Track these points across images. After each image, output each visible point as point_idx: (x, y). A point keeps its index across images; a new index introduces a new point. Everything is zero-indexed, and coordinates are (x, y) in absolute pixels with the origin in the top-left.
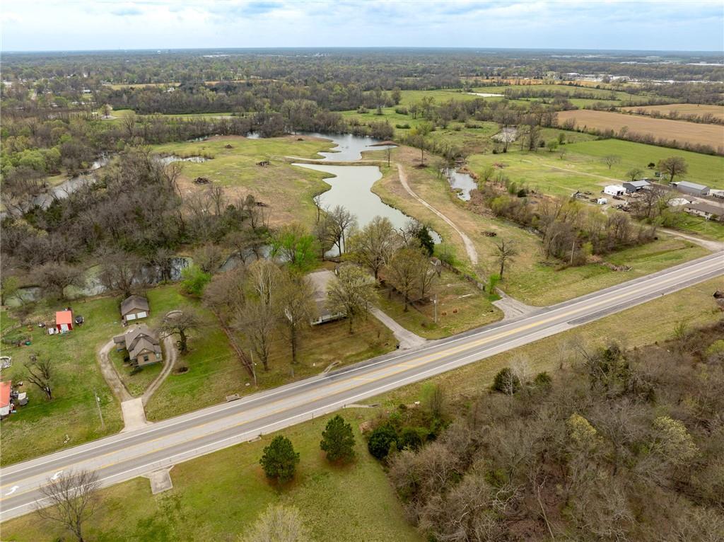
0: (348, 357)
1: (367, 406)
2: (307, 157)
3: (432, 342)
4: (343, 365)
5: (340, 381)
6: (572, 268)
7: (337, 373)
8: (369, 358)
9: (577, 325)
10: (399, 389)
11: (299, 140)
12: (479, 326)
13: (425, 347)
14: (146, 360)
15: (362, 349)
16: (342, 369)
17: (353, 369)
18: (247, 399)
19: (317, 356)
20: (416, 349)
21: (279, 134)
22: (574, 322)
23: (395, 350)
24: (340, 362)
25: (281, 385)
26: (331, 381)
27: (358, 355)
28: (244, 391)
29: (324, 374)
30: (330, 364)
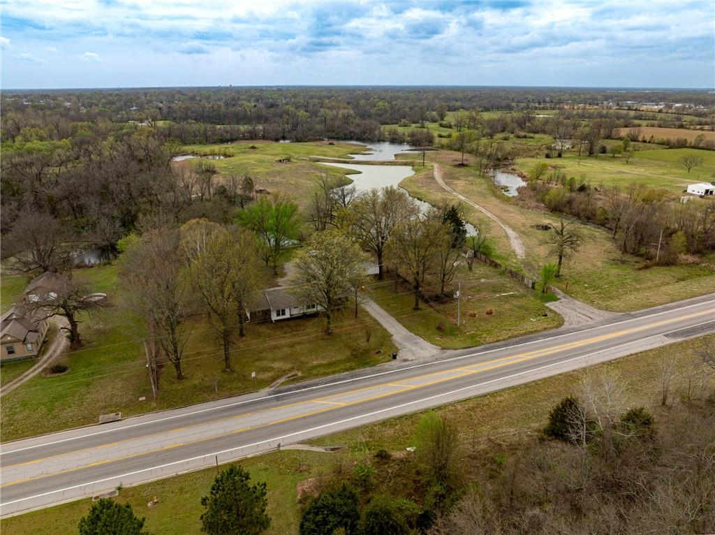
0: (314, 367)
1: (321, 450)
2: (334, 157)
3: (450, 352)
4: (302, 378)
6: (659, 268)
7: (289, 390)
8: (346, 370)
9: (679, 340)
12: (525, 334)
13: (437, 359)
14: (11, 352)
15: (339, 358)
16: (298, 384)
17: (315, 385)
18: (132, 422)
19: (266, 363)
20: (422, 361)
22: (675, 335)
23: (389, 361)
24: (300, 374)
25: (193, 403)
27: (330, 365)
28: (132, 408)
29: (267, 390)
30: (282, 376)
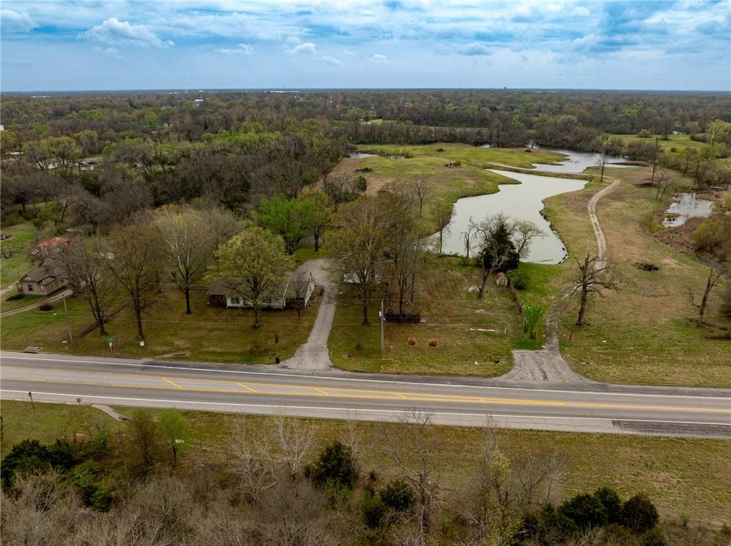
3: (339, 372)
5: (150, 375)
8: (225, 361)
9: (628, 432)
10: (187, 413)
15: (235, 350)
16: (179, 363)
17: (185, 366)
18: (43, 357)
20: (297, 371)
23: (270, 364)
24: (188, 354)
26: (139, 371)
29: (148, 360)
30: (173, 352)
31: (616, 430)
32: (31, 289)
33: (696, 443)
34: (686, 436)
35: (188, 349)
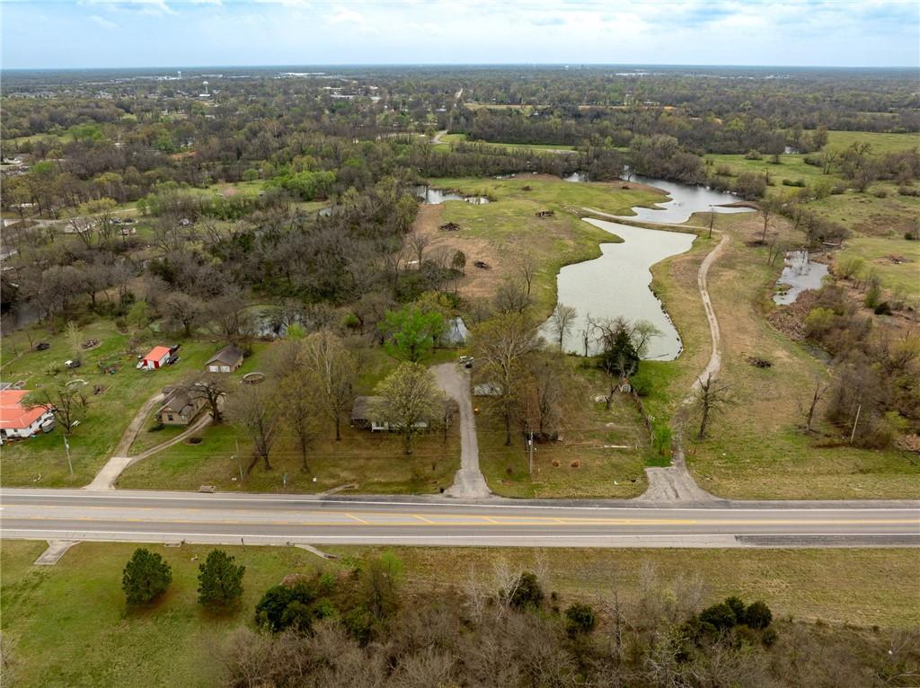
0: (374, 484)
2: (611, 211)
3: (495, 498)
4: (357, 491)
5: (329, 511)
6: (850, 449)
7: (338, 499)
9: (748, 546)
11: (624, 188)
12: (587, 497)
13: (477, 503)
15: (398, 479)
16: (349, 496)
17: (360, 500)
18: (216, 497)
21: (606, 177)
22: (750, 539)
23: (436, 493)
24: (357, 487)
25: (265, 492)
26: (319, 507)
27: (387, 484)
28: (225, 485)
29: (323, 494)
30: (342, 485)
31: (738, 545)
32: (171, 419)
33: (801, 552)
34: (794, 547)
35: (354, 480)
